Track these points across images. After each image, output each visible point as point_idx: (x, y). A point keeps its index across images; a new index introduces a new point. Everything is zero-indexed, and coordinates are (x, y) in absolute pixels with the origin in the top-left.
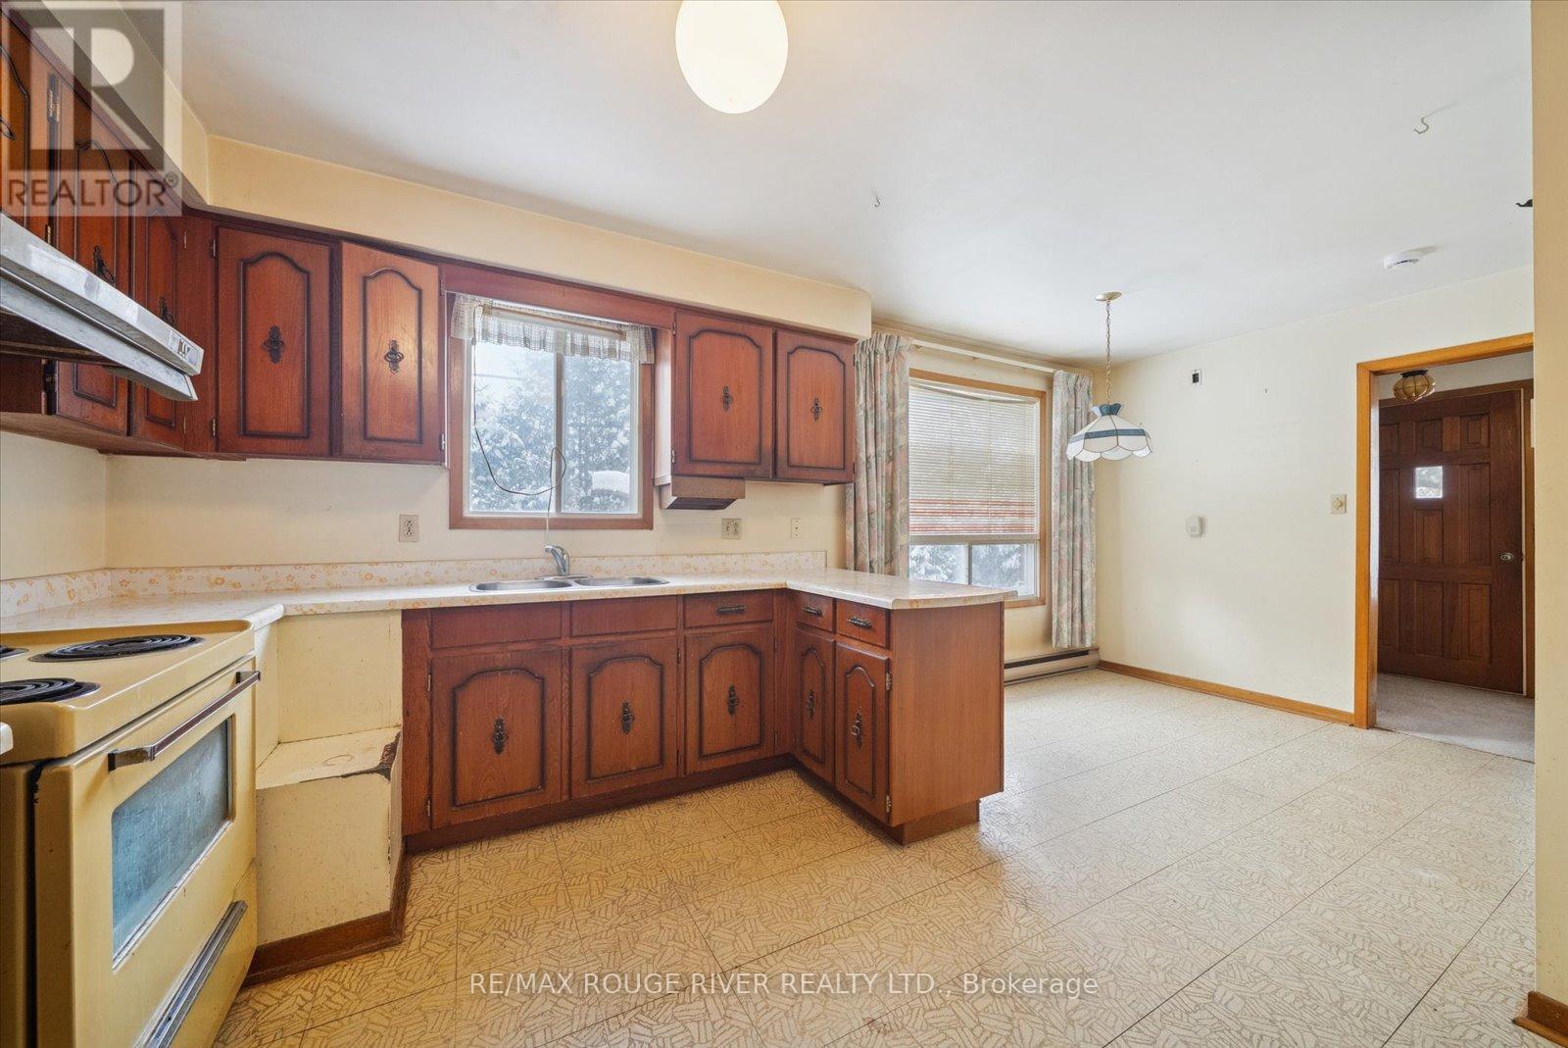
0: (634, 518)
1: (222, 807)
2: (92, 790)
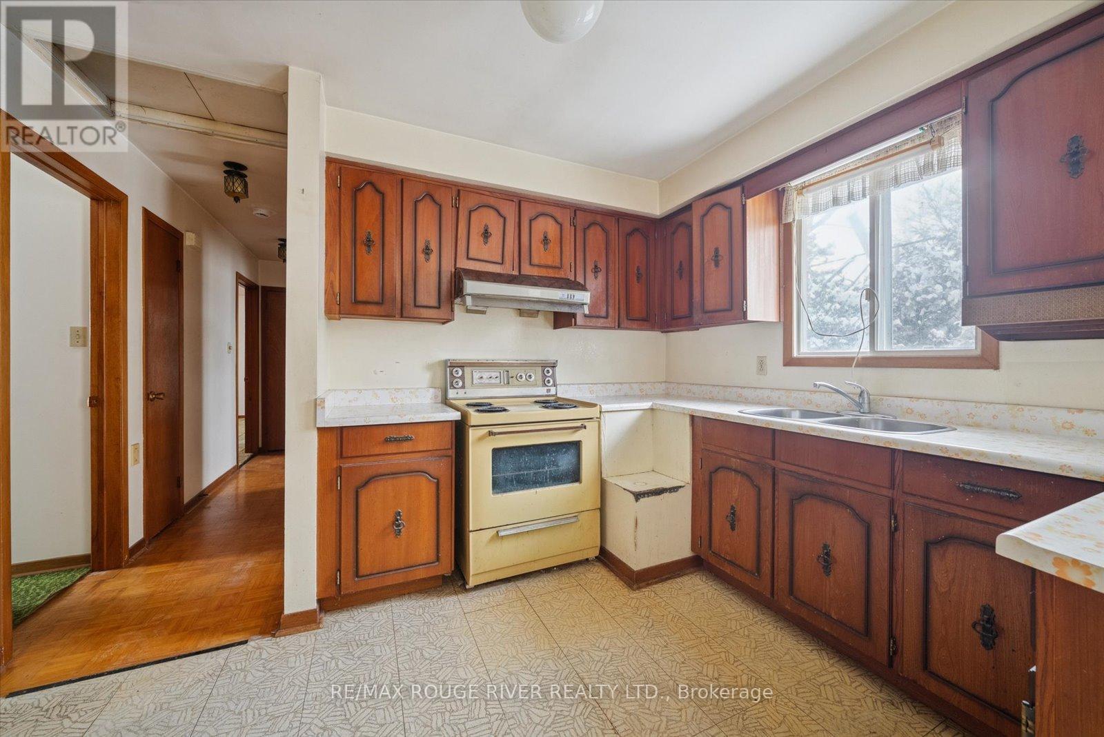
0: (969, 354)
1: (574, 476)
2: (481, 439)
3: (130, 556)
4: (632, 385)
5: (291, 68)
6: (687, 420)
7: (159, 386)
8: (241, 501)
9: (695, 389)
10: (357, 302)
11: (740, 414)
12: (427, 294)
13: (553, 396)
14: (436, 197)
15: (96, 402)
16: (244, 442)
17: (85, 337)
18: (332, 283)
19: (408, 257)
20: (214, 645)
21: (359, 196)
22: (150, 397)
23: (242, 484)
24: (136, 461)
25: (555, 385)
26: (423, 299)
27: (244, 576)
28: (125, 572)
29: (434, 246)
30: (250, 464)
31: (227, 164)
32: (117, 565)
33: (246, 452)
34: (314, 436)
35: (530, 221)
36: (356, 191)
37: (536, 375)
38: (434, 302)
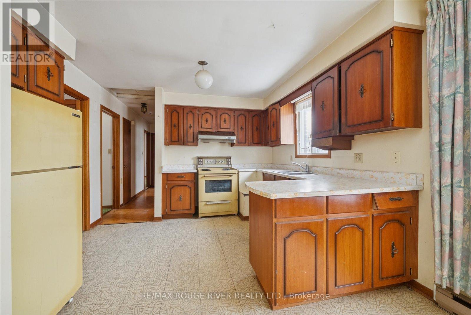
0: (326, 154)
1: (230, 190)
2: (202, 178)
3: (121, 207)
4: (259, 164)
5: (156, 87)
6: (262, 174)
7: (126, 164)
8: (145, 198)
9: (278, 166)
10: (172, 142)
11: (273, 172)
12: (190, 139)
13: (230, 167)
14: (193, 112)
15: (114, 167)
16: (146, 184)
17: (111, 151)
18: (166, 137)
19: (185, 129)
20: (140, 222)
21: (173, 114)
22: (124, 167)
23: (146, 194)
24: (122, 183)
25: (230, 164)
26: (189, 140)
27: (146, 212)
28: (120, 210)
29: (192, 125)
30: (148, 190)
31: (142, 104)
32: (118, 208)
33: (147, 186)
34: (161, 175)
35: (220, 116)
36: (172, 112)
37: (225, 161)
38: (192, 140)
